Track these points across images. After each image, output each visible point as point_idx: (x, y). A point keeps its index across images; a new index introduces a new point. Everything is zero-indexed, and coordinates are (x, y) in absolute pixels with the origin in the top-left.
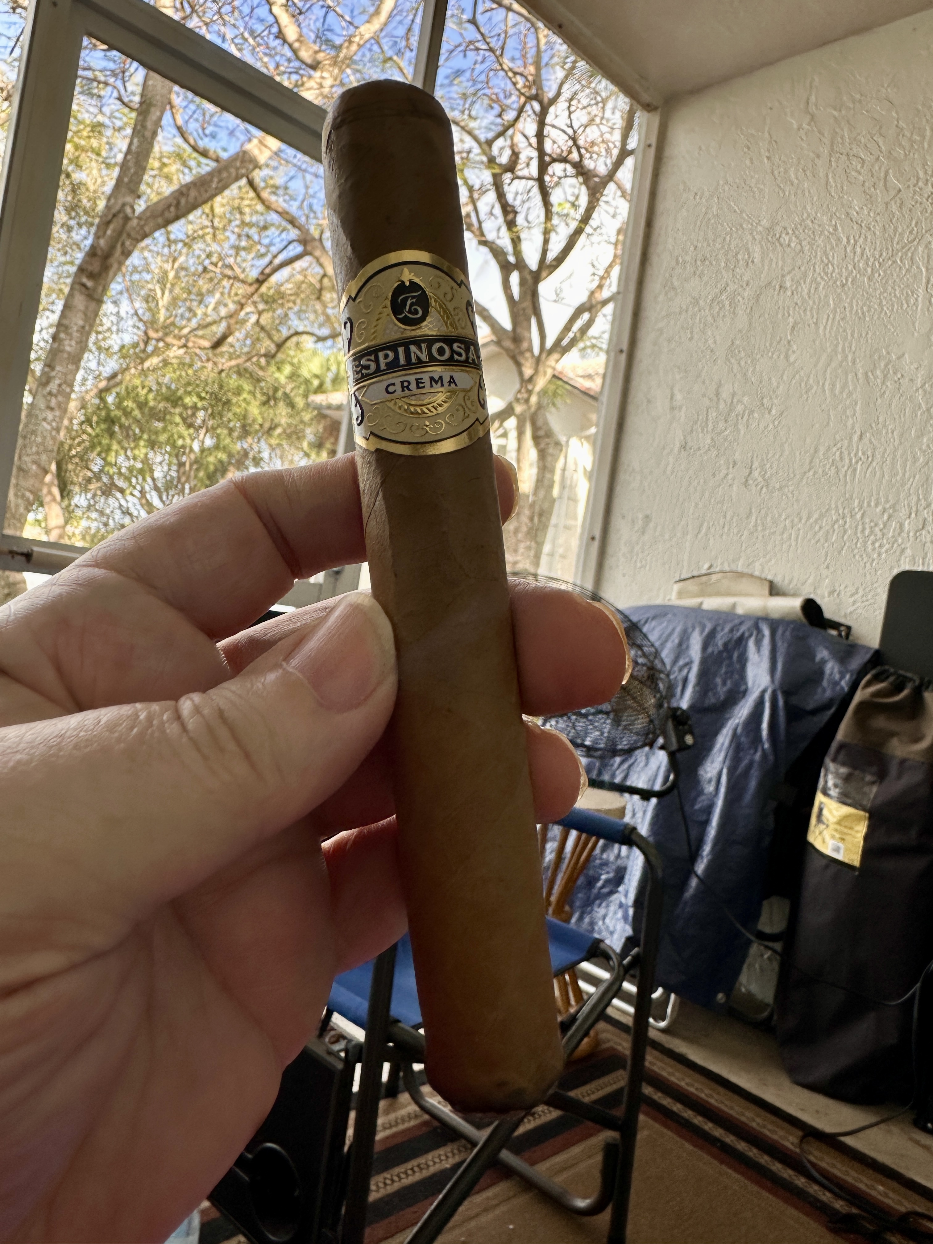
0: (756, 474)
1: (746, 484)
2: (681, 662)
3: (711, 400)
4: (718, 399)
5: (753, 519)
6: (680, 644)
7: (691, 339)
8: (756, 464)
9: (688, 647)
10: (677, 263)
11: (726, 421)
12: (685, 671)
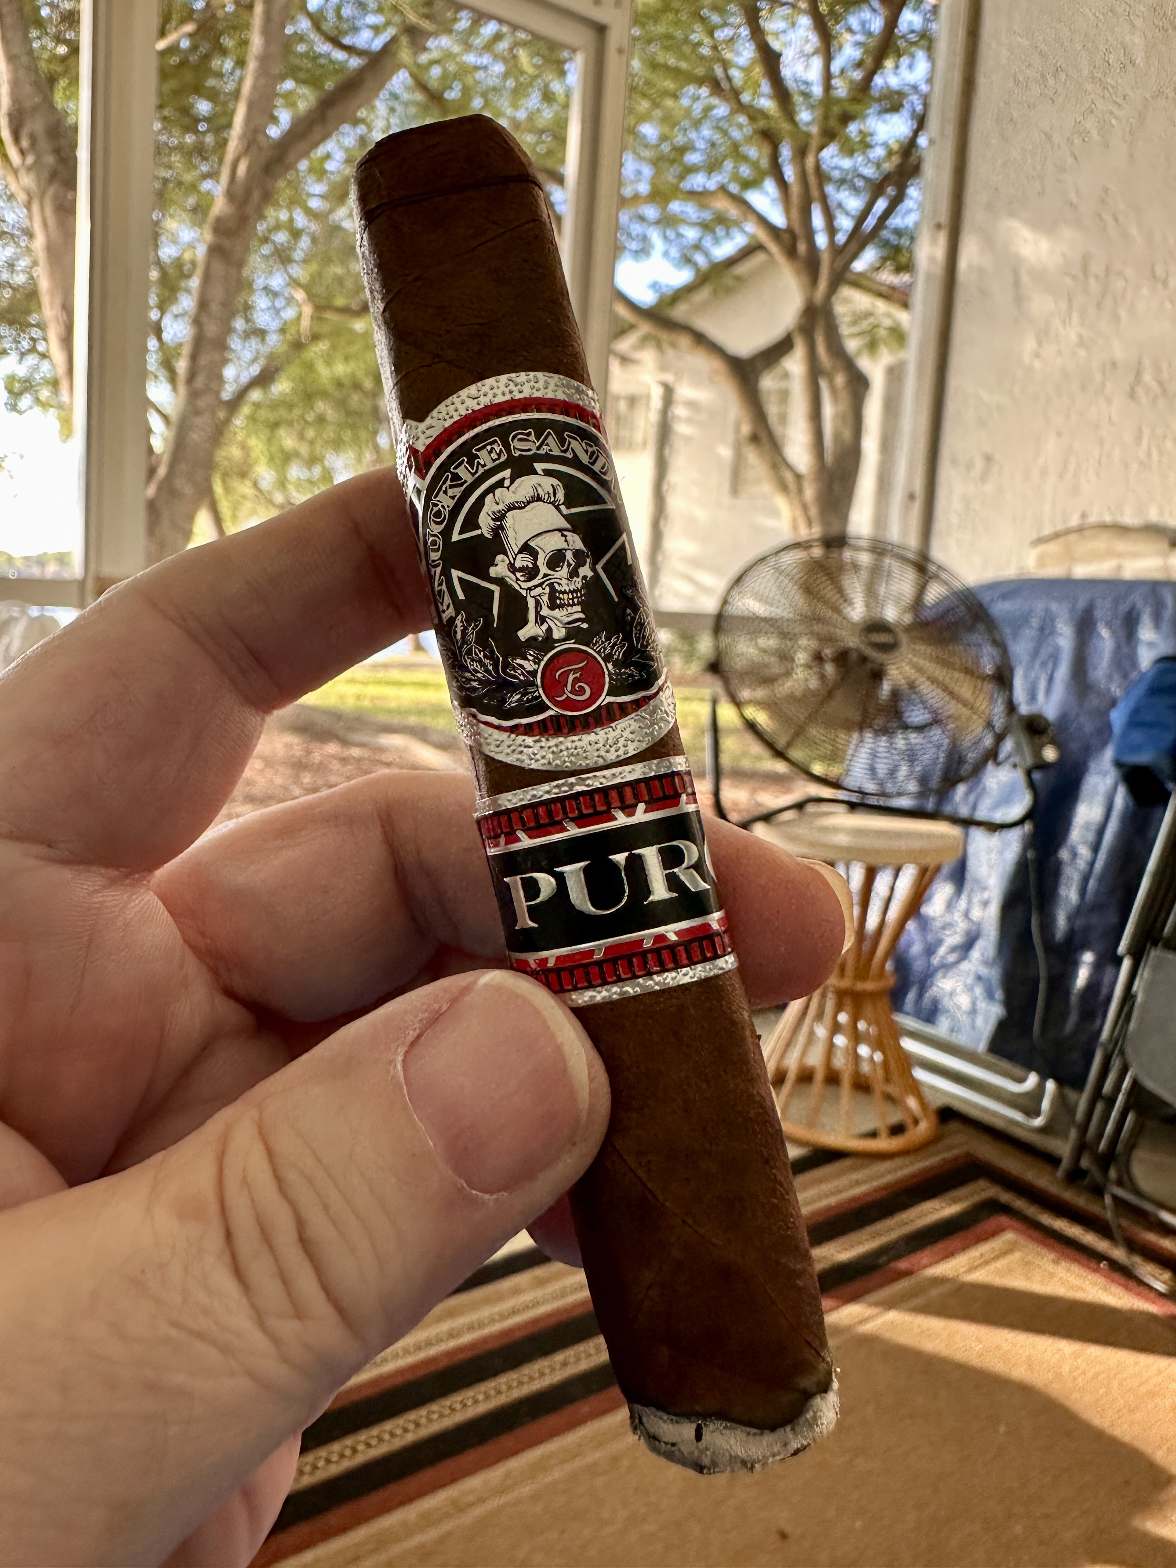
0: (1147, 377)
1: (1132, 395)
2: (1044, 653)
3: (1074, 278)
4: (1086, 276)
5: (1145, 442)
6: (1042, 629)
7: (1041, 194)
8: (1147, 362)
9: (1053, 632)
10: (1017, 82)
11: (1099, 305)
12: (1050, 665)
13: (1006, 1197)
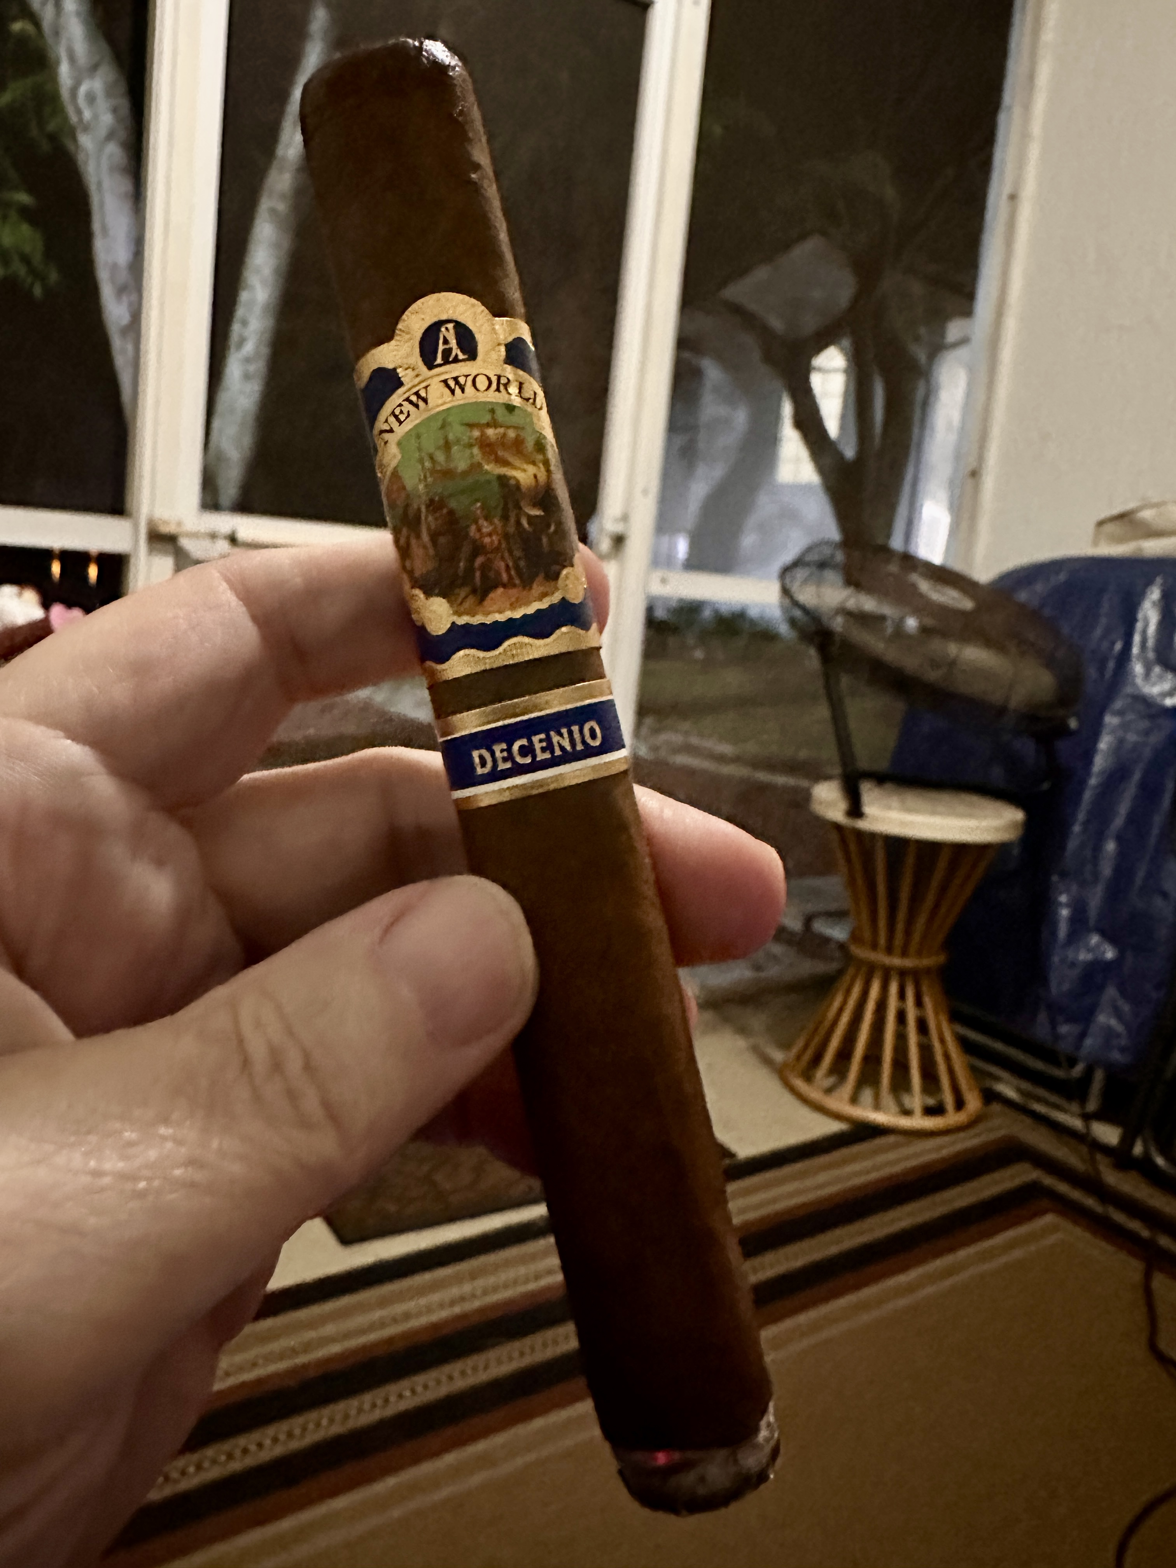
13: (1048, 1181)
